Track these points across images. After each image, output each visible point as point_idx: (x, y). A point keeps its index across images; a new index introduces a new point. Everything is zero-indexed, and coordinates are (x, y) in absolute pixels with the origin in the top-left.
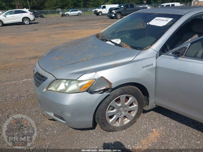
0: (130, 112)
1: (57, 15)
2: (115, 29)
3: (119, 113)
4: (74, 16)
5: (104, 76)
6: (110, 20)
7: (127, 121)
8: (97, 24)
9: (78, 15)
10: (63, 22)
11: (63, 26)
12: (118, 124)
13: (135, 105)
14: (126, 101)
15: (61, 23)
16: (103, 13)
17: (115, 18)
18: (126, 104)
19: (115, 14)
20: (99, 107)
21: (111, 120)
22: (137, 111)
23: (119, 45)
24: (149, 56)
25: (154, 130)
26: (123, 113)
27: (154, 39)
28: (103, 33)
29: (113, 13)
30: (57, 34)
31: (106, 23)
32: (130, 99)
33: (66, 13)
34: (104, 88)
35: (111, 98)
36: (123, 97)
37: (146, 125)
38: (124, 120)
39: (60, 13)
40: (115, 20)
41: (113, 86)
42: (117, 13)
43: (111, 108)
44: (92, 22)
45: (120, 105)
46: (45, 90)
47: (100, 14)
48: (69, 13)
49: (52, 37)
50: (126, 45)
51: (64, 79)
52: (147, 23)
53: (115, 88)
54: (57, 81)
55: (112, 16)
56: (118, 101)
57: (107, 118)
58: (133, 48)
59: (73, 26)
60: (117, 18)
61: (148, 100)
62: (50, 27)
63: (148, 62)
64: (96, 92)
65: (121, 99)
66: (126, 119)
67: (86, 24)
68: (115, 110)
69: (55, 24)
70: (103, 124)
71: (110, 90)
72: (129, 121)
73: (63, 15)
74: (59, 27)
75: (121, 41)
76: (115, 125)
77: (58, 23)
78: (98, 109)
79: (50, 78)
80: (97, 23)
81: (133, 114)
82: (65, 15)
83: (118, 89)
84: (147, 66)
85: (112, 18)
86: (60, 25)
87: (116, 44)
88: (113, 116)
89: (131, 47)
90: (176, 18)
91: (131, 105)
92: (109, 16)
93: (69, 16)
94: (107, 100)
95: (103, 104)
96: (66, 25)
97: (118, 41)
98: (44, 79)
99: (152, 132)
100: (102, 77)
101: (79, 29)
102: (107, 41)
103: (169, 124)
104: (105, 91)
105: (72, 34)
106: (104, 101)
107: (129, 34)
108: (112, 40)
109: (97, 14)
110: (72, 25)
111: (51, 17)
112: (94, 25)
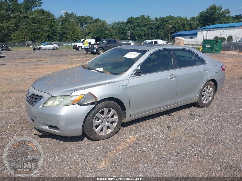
0: (112, 123)
1: (27, 49)
2: (98, 61)
3: (103, 124)
4: (48, 50)
5: (91, 92)
6: (92, 55)
7: (110, 131)
8: (77, 60)
9: (53, 50)
10: (37, 57)
11: (38, 61)
12: (102, 134)
13: (116, 117)
14: (108, 114)
15: (34, 57)
16: (83, 48)
17: (97, 54)
18: (109, 116)
19: (97, 50)
20: (88, 117)
21: (97, 130)
22: (117, 122)
23: (102, 72)
24: (124, 79)
25: (131, 137)
26: (107, 124)
27: (127, 68)
28: (87, 64)
29: (94, 48)
30: (31, 69)
31: (87, 59)
32: (112, 111)
33: (39, 47)
34: (91, 102)
35: (97, 110)
36: (106, 110)
37: (125, 134)
38: (107, 131)
39: (31, 46)
40: (97, 55)
41: (98, 100)
42: (98, 49)
43: (97, 119)
44: (71, 57)
45: (104, 116)
46: (41, 106)
47: (80, 49)
48: (42, 46)
49: (27, 72)
50: (107, 72)
51: (59, 96)
52: (123, 56)
53: (99, 101)
54: (53, 97)
55: (94, 52)
56: (102, 113)
57: (94, 128)
58: (112, 74)
59: (49, 61)
60: (99, 54)
61: (125, 113)
62: (22, 62)
63: (124, 83)
64: (84, 105)
65: (104, 111)
66: (109, 129)
67: (64, 59)
68: (100, 121)
69: (27, 58)
70: (90, 132)
71: (96, 103)
72: (111, 131)
73: (35, 49)
74: (33, 62)
75: (103, 70)
76: (99, 134)
77: (31, 58)
78: (87, 119)
79: (46, 96)
80: (78, 58)
81: (115, 125)
82: (38, 49)
83: (102, 103)
84: (122, 86)
85: (94, 53)
86: (33, 60)
87: (99, 72)
88: (99, 125)
89: (111, 73)
90: (143, 52)
91: (113, 117)
92: (90, 51)
93: (42, 50)
94: (94, 111)
95: (90, 115)
96: (41, 60)
97: (101, 69)
98: (41, 98)
99: (130, 138)
100: (90, 93)
101: (57, 64)
102: (92, 69)
103: (143, 133)
104: (92, 104)
105: (49, 69)
106: (91, 113)
107: (110, 66)
108: (96, 69)
109: (77, 49)
110: (48, 59)
111: (19, 50)
112: (74, 61)
